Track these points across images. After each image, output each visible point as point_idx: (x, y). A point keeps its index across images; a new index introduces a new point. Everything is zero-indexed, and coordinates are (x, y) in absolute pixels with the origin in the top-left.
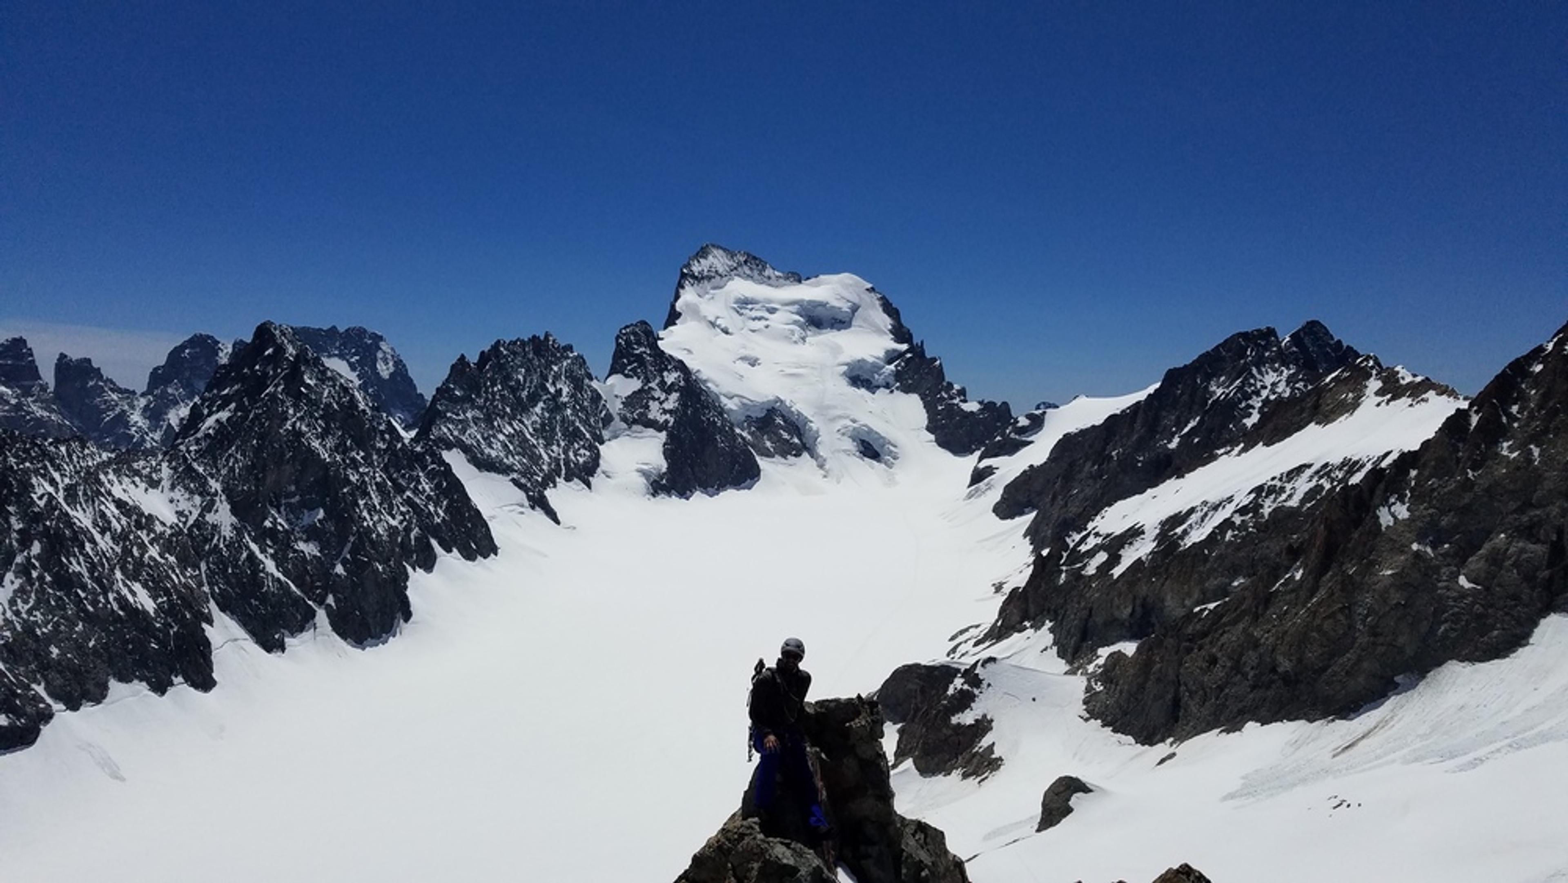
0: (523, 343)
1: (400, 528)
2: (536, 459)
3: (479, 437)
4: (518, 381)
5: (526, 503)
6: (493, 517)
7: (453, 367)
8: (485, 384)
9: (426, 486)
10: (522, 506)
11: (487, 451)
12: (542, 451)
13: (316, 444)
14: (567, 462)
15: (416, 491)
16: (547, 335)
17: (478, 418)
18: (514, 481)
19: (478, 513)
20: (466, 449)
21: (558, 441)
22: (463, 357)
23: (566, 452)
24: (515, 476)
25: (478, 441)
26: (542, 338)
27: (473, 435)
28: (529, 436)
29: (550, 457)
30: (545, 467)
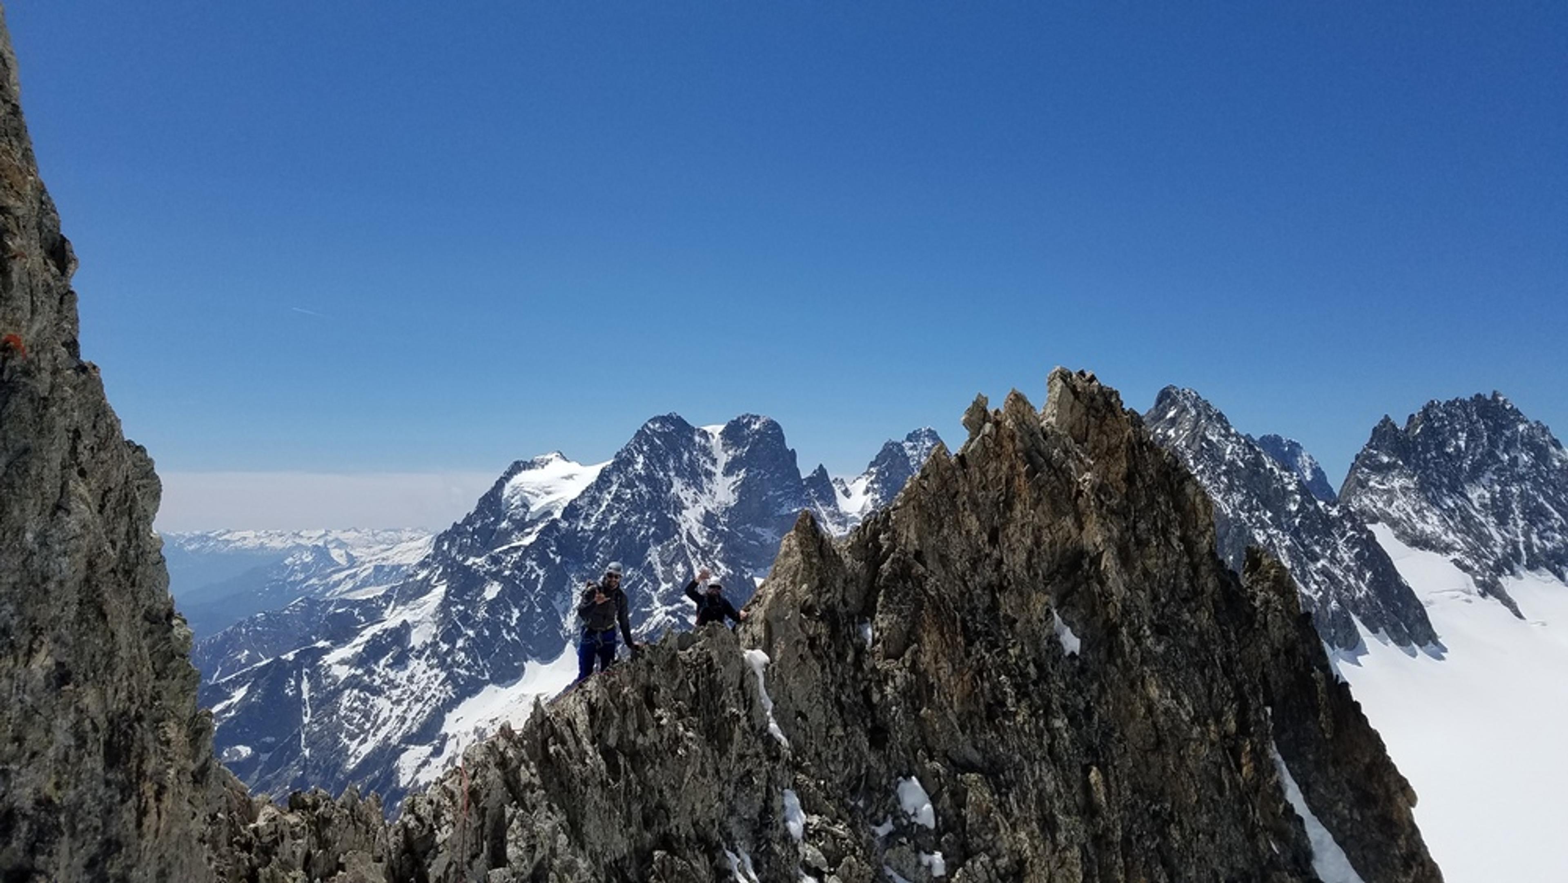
0: (1464, 404)
1: (1316, 598)
2: (1484, 539)
3: (1409, 509)
4: (1457, 448)
5: (1474, 589)
6: (1430, 603)
7: (1375, 430)
8: (1415, 449)
9: (1346, 555)
10: (1469, 593)
11: (1420, 525)
12: (1493, 531)
13: (1218, 498)
14: (1529, 546)
15: (1333, 560)
16: (1495, 395)
17: (1408, 488)
18: (1458, 563)
19: (1410, 592)
20: (1394, 523)
21: (1515, 521)
22: (1387, 419)
23: (1527, 534)
24: (1457, 555)
25: (1408, 514)
26: (1489, 397)
27: (1401, 507)
28: (1474, 513)
29: (1504, 539)
30: (1498, 550)
